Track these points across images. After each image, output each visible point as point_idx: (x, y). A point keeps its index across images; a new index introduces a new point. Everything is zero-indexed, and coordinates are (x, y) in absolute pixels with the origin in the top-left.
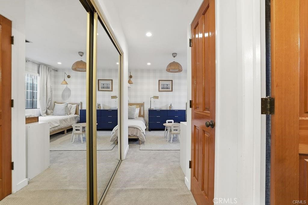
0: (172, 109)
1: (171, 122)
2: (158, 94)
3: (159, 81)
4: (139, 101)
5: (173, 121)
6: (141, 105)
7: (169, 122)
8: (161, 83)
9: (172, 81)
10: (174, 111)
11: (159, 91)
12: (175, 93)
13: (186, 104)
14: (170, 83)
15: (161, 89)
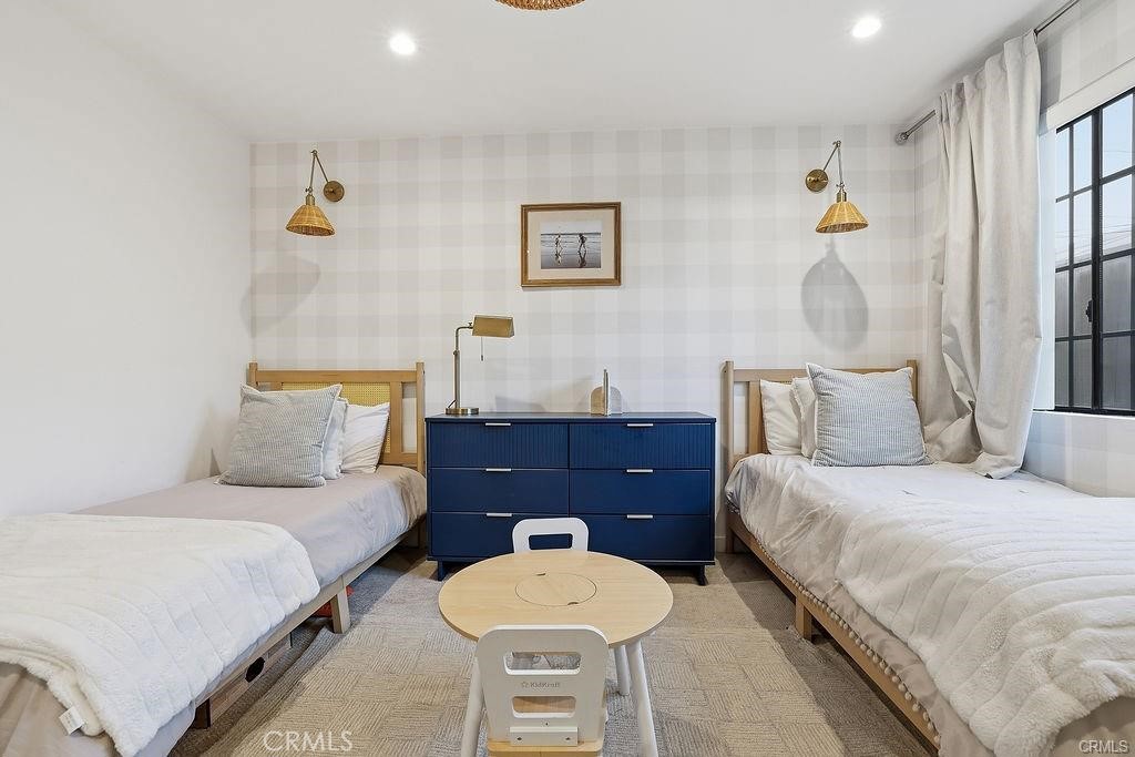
0: (610, 412)
1: (564, 541)
2: (515, 303)
3: (526, 209)
4: (389, 356)
5: (577, 528)
6: (406, 383)
7: (537, 542)
8: (541, 223)
9: (616, 207)
10: (620, 424)
11: (527, 283)
12: (642, 294)
13: (717, 373)
14: (600, 223)
15: (536, 273)
